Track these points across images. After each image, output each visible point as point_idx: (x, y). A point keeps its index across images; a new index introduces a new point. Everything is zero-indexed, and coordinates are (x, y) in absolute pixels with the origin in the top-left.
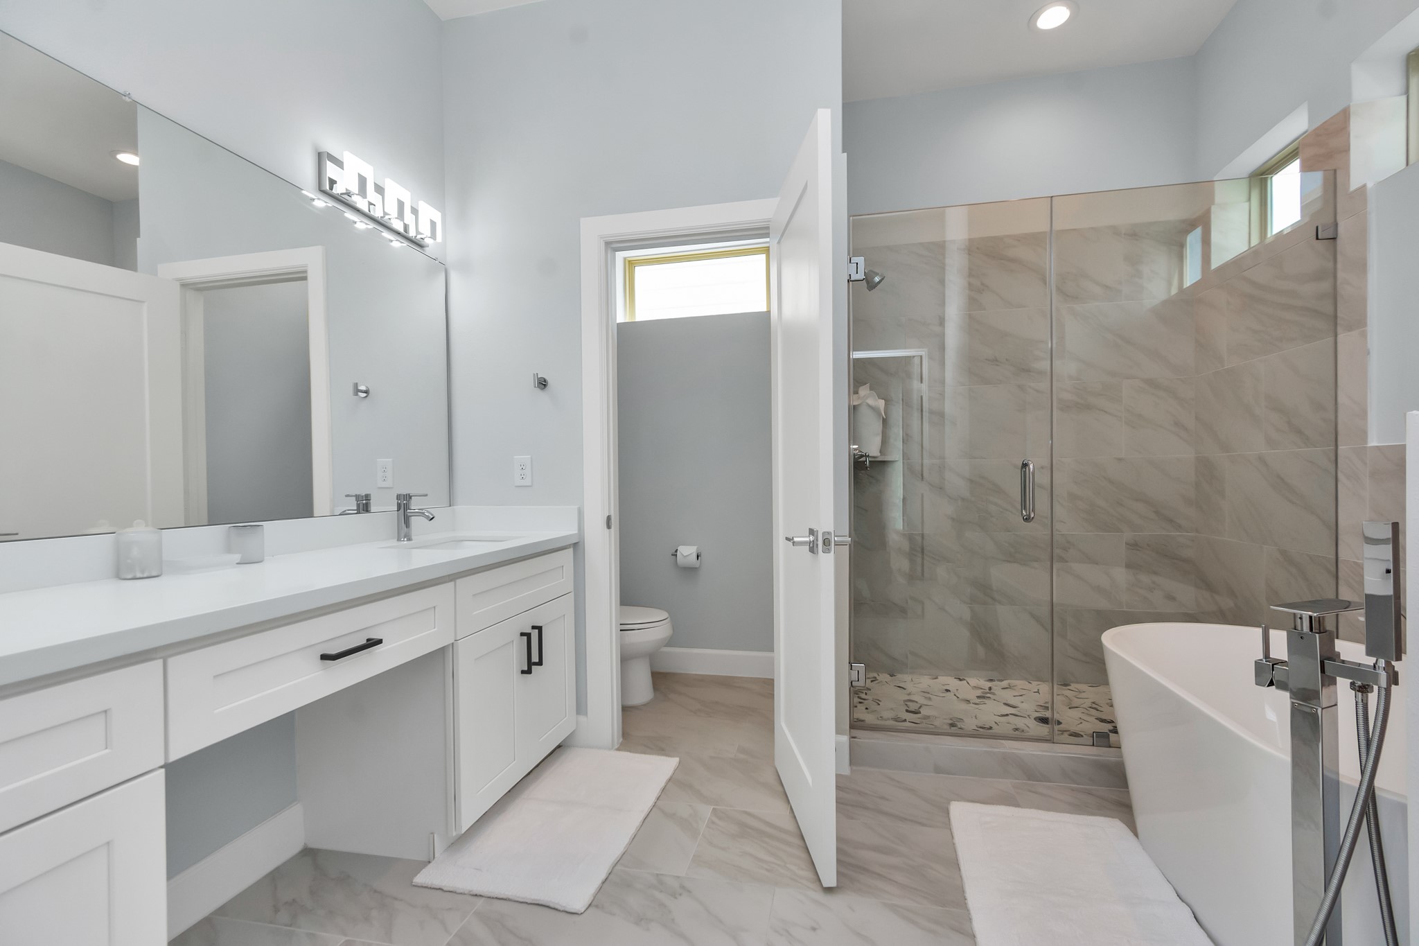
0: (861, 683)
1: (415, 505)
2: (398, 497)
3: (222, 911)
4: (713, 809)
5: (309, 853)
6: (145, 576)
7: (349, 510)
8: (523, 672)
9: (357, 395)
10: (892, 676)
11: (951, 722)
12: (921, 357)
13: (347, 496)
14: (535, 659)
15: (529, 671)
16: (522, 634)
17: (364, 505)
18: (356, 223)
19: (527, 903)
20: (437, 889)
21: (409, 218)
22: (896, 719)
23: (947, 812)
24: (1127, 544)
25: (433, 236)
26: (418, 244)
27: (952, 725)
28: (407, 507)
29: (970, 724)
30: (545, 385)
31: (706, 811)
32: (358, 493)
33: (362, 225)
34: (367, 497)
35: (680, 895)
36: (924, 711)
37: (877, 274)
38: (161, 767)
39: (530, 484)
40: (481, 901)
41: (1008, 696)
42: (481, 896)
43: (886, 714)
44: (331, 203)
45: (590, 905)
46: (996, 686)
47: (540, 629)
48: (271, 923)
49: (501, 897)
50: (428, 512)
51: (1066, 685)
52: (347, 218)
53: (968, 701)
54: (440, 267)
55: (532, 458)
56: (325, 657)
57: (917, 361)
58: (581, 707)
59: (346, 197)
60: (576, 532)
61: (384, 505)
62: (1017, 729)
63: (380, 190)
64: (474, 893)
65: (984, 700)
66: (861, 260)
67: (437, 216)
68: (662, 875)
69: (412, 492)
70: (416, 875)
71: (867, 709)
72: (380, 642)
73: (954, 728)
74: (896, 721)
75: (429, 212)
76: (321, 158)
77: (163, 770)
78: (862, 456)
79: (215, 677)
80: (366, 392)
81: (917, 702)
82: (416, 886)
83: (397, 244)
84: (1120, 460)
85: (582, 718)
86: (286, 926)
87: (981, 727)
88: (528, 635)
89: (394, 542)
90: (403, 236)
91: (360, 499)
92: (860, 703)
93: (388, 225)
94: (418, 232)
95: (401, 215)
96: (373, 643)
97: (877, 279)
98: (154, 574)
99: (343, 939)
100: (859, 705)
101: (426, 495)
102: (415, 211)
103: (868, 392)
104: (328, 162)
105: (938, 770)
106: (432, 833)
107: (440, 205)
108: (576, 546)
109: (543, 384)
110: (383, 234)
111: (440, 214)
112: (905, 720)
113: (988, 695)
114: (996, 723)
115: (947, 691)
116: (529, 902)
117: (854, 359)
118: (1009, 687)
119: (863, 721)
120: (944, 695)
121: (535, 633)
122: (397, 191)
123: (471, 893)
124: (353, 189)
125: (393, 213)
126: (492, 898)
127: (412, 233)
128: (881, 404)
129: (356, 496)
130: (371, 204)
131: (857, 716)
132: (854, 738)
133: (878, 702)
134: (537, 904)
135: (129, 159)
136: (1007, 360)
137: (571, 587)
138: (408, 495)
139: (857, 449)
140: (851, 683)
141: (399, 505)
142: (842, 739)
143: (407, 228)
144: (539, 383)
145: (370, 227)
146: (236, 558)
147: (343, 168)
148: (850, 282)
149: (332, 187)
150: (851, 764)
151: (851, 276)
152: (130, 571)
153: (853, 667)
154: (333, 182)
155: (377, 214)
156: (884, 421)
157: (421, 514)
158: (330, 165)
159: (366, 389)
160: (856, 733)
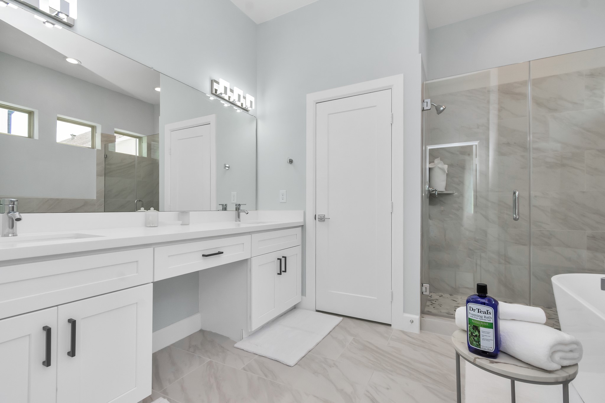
0: (428, 293)
1: (242, 208)
2: (236, 205)
3: (173, 345)
4: (354, 338)
5: (202, 332)
6: (153, 226)
7: (220, 210)
8: (278, 274)
9: (225, 168)
10: (451, 295)
12: (476, 145)
13: (219, 205)
14: (283, 269)
15: (280, 274)
16: (278, 259)
17: (225, 208)
18: (224, 104)
20: (242, 349)
21: (242, 100)
24: (588, 236)
25: (251, 107)
26: (246, 110)
28: (239, 209)
30: (292, 162)
31: (350, 339)
33: (226, 105)
34: (226, 205)
35: (333, 367)
37: (442, 106)
38: (152, 282)
39: (286, 202)
40: (257, 356)
42: (257, 354)
43: (443, 311)
44: (216, 98)
45: (296, 364)
47: (285, 258)
48: (188, 351)
49: (263, 356)
50: (246, 210)
51: (549, 308)
52: (221, 103)
54: (255, 118)
55: (286, 191)
56: (203, 256)
57: (474, 147)
58: (303, 293)
59: (220, 95)
60: (303, 221)
61: (232, 207)
63: (232, 91)
67: (253, 99)
68: (327, 358)
69: (240, 204)
70: (235, 344)
71: (434, 307)
72: (222, 253)
75: (250, 98)
76: (212, 82)
77: (152, 283)
78: (433, 191)
79: (169, 256)
82: (235, 347)
83: (239, 111)
84: (583, 192)
85: (304, 297)
86: (192, 353)
88: (280, 260)
89: (234, 222)
90: (241, 108)
92: (431, 305)
93: (235, 104)
94: (246, 106)
95: (239, 100)
96: (220, 253)
97: (442, 109)
98: (156, 226)
99: (210, 360)
100: (430, 306)
101: (246, 204)
102: (245, 98)
103: (439, 161)
106: (242, 330)
107: (254, 95)
108: (303, 227)
110: (234, 108)
111: (254, 98)
112: (453, 314)
116: (273, 359)
119: (430, 312)
121: (283, 260)
122: (238, 91)
123: (254, 353)
124: (223, 92)
125: (237, 99)
126: (261, 356)
127: (244, 106)
128: (446, 167)
129: (222, 205)
130: (229, 97)
131: (427, 309)
132: (422, 317)
133: (440, 305)
134: (276, 361)
135: (158, 89)
136: (515, 143)
137: (300, 243)
138: (239, 204)
139: (431, 188)
140: (423, 293)
141: (236, 208)
142: (416, 317)
143: (242, 104)
144: (289, 161)
145: (229, 105)
146: (181, 222)
147: (219, 84)
148: (424, 111)
149: (216, 92)
150: (421, 329)
151: (423, 108)
152: (148, 224)
153: (423, 285)
154: (216, 90)
155: (231, 100)
156: (447, 175)
157: (244, 211)
158: (215, 84)
159: (228, 166)
160: (423, 315)
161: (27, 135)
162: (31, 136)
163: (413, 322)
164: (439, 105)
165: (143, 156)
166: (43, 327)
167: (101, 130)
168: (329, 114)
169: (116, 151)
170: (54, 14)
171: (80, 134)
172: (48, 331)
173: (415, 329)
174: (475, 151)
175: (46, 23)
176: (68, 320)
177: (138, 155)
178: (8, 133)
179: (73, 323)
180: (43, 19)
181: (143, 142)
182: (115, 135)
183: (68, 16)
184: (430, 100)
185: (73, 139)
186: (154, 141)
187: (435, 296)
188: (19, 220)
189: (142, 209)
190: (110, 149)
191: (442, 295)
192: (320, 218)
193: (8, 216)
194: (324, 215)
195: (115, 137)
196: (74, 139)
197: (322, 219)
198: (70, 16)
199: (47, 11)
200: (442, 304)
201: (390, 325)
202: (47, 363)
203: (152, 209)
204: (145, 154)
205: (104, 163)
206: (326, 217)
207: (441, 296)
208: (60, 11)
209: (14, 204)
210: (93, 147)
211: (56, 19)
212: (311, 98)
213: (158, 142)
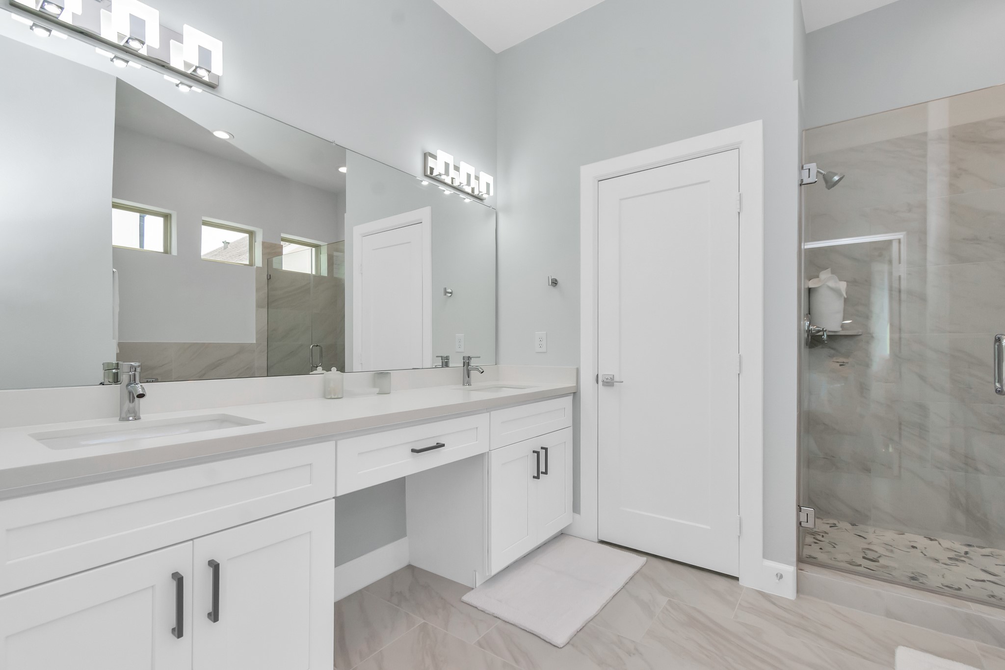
0: (810, 525)
1: (473, 363)
2: (464, 358)
3: (367, 588)
4: (669, 600)
5: (410, 568)
6: (336, 397)
7: (438, 365)
8: (534, 477)
9: (445, 295)
10: (853, 525)
11: (912, 575)
12: (900, 240)
13: (437, 357)
14: (542, 469)
15: (538, 477)
16: (534, 452)
17: (445, 363)
18: (444, 191)
19: (526, 631)
20: (474, 607)
21: (473, 182)
22: (851, 563)
23: (893, 654)
25: (488, 193)
26: (479, 198)
27: (913, 578)
28: (468, 364)
29: (934, 581)
30: (556, 283)
31: (663, 601)
32: (442, 355)
33: (448, 192)
34: (447, 358)
35: (634, 654)
36: (882, 561)
37: (836, 174)
38: (333, 498)
39: (545, 351)
40: (499, 622)
41: (990, 564)
42: (499, 618)
43: (840, 557)
44: (431, 182)
45: (568, 643)
46: (975, 552)
47: (546, 449)
48: (389, 601)
49: (512, 622)
50: (481, 368)
52: (440, 189)
53: (937, 560)
54: (494, 211)
55: (547, 333)
56: (413, 451)
58: (576, 508)
59: (438, 177)
60: (575, 385)
61: (456, 363)
62: (993, 596)
63: (457, 169)
64: (496, 615)
65: (957, 562)
66: (813, 166)
67: (490, 179)
68: (622, 637)
69: (471, 355)
70: (463, 596)
71: (821, 549)
72: (443, 445)
73: (915, 581)
74: (851, 565)
75: (486, 178)
76: (426, 156)
77: (334, 500)
78: (819, 331)
79: (359, 454)
80: (450, 293)
81: (876, 552)
82: (463, 602)
83: (468, 200)
85: (577, 516)
86: (396, 605)
87: (947, 586)
88: (538, 453)
89: (461, 386)
90: (472, 195)
91: (444, 359)
92: (816, 543)
93: (462, 189)
94: (480, 192)
95: (469, 184)
96: (440, 446)
97: (836, 178)
98: (339, 397)
99: (423, 621)
100: (813, 545)
101: (480, 357)
102: (477, 178)
103: (830, 275)
104: (429, 158)
105: (889, 614)
106: (475, 571)
107: (493, 172)
108: (575, 394)
109: (555, 283)
110: (460, 196)
111: (492, 178)
112: (860, 565)
113: (963, 559)
114: (967, 585)
115: (913, 547)
116: (528, 631)
117: (806, 250)
118: (991, 555)
119: (815, 558)
120: (908, 550)
121: (542, 453)
122: (466, 168)
123: (494, 615)
124: (443, 172)
125: (465, 182)
126: (506, 622)
127: (476, 193)
128: (843, 286)
129: (441, 357)
130: (453, 179)
131: (807, 551)
132: (801, 570)
133: (834, 545)
134: (532, 634)
135: (343, 170)
136: (990, 238)
137: (570, 423)
138: (469, 357)
139: (814, 326)
140: (800, 524)
141: (464, 363)
142: (790, 570)
143: (473, 189)
144: (552, 282)
145: (452, 191)
146: (377, 390)
147: (436, 160)
148: (803, 186)
149: (432, 173)
150: (798, 591)
151: (802, 180)
152: (329, 394)
153: (802, 510)
154: (432, 169)
155: (456, 184)
156: (846, 300)
157: (476, 369)
158: (430, 159)
159: (451, 291)
160: (803, 566)
161: (161, 250)
162: (167, 250)
163: (781, 577)
164: (830, 172)
165: (321, 275)
166: (173, 574)
167: (262, 237)
168: (621, 200)
169: (283, 269)
170: (190, 71)
171: (236, 240)
172: (179, 580)
173: (787, 590)
174: (897, 250)
175: (180, 85)
176: (209, 561)
177: (314, 273)
178: (140, 247)
179: (215, 567)
180: (174, 80)
181: (322, 253)
182: (282, 243)
183: (209, 72)
184: (815, 164)
185: (225, 248)
186: (337, 250)
187: (822, 526)
188: (141, 396)
189: (320, 369)
190: (275, 266)
191: (835, 524)
192: (605, 380)
193: (127, 389)
194: (613, 376)
195: (281, 247)
196: (227, 247)
197: (609, 383)
198: (212, 71)
199: (181, 68)
200: (835, 542)
201: (737, 579)
202: (178, 631)
203: (334, 369)
204: (324, 272)
205: (267, 288)
206: (616, 379)
207: (834, 526)
208: (198, 65)
209: (135, 371)
210: (251, 264)
211: (193, 78)
212: (588, 173)
213: (343, 251)
